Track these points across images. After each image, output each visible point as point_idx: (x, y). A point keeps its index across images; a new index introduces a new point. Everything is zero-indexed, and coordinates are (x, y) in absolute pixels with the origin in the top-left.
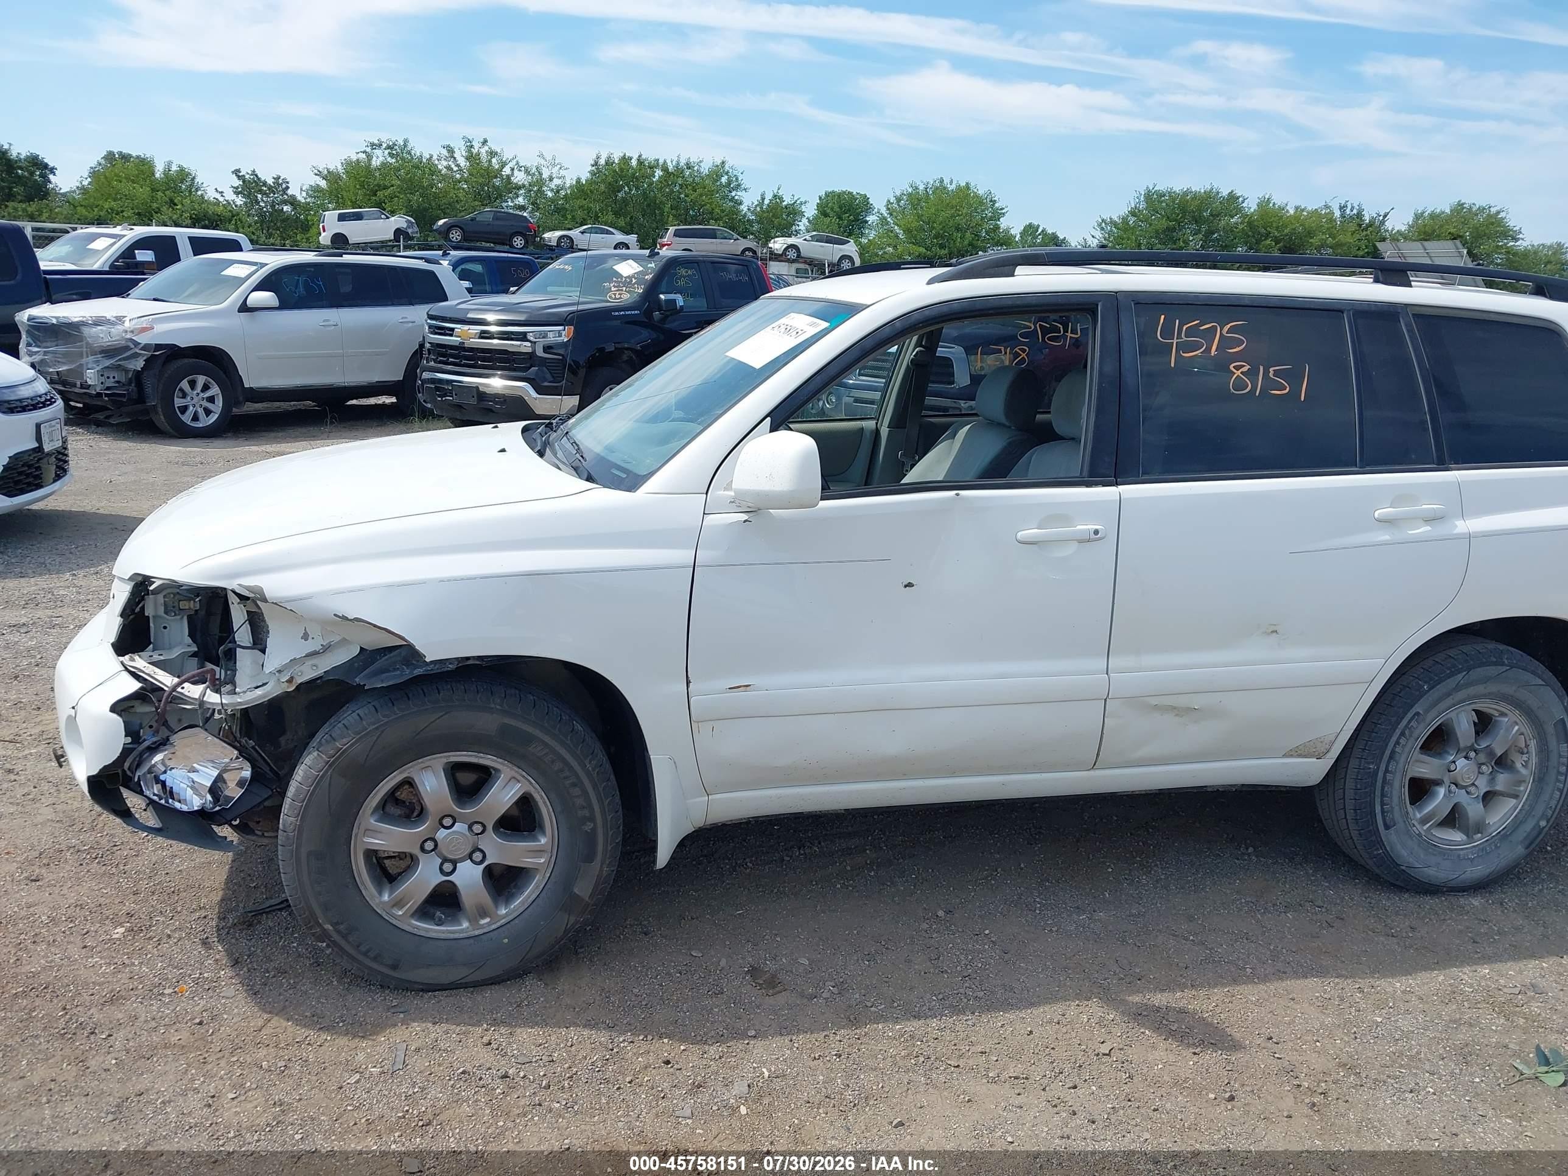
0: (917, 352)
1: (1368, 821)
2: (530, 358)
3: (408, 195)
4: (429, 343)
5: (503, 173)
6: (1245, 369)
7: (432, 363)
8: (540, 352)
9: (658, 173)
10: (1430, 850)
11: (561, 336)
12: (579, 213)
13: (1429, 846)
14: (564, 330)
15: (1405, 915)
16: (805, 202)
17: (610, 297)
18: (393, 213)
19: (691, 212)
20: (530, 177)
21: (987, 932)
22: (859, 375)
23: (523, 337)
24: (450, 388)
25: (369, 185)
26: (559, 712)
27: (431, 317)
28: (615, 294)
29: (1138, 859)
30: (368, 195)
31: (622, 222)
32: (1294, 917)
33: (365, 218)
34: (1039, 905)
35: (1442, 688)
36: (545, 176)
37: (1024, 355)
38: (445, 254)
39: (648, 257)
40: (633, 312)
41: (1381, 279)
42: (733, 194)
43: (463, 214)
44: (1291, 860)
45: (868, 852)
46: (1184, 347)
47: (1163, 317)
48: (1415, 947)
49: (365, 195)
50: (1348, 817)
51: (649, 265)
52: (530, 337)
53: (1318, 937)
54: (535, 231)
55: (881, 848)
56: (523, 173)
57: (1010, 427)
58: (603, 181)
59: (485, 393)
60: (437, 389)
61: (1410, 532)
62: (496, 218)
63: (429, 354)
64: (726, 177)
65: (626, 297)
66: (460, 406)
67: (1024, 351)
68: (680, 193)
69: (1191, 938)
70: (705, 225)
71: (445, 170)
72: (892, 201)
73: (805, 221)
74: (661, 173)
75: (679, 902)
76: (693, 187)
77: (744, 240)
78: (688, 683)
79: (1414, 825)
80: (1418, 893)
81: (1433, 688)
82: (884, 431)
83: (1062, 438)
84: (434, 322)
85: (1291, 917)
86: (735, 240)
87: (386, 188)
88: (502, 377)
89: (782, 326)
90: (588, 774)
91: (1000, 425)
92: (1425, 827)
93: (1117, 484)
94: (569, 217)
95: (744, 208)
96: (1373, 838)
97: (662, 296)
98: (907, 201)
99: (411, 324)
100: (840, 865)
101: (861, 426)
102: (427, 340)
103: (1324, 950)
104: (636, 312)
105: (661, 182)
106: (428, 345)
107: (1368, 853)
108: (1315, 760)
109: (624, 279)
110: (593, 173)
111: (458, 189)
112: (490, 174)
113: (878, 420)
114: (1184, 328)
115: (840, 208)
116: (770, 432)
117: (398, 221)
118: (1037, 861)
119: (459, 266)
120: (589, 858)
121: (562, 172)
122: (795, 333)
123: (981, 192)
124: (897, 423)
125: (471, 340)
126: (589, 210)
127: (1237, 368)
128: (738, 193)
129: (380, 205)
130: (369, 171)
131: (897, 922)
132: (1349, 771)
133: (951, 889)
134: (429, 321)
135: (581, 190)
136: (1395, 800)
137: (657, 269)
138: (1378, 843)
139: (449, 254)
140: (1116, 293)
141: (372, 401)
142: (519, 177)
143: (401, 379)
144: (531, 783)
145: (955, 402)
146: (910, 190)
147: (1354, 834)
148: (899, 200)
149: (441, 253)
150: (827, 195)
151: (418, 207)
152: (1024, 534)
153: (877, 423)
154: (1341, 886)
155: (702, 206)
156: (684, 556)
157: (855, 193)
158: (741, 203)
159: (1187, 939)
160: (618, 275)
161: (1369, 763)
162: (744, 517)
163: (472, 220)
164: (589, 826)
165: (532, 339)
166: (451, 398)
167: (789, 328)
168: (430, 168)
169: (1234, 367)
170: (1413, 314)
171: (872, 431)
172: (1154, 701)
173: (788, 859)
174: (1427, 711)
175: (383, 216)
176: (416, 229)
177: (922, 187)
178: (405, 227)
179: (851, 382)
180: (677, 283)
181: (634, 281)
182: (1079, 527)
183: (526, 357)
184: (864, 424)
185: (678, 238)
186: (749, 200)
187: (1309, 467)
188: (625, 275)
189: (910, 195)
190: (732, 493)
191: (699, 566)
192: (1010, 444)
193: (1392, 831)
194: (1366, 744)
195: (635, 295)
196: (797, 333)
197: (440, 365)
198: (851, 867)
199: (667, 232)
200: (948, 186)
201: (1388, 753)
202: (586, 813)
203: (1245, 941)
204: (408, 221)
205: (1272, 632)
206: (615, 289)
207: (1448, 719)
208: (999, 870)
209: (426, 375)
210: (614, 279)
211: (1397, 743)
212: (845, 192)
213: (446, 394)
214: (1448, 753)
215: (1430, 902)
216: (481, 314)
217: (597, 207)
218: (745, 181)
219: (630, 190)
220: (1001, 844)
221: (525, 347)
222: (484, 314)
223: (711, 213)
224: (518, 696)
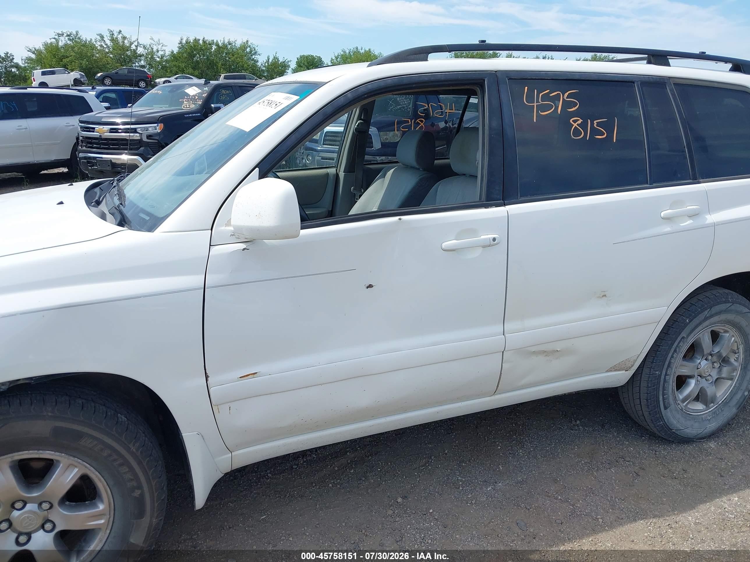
0: (359, 123)
1: (655, 405)
2: (140, 143)
3: (80, 61)
4: (81, 137)
5: (132, 48)
6: (579, 122)
7: (84, 148)
8: (145, 139)
9: (214, 47)
10: (688, 418)
11: (156, 129)
12: (175, 69)
13: (687, 414)
14: (158, 126)
15: (677, 461)
16: (290, 61)
17: (184, 107)
18: (72, 70)
19: (232, 67)
20: (146, 51)
21: (431, 511)
22: (323, 144)
23: (135, 131)
24: (96, 162)
25: (58, 56)
26: (105, 409)
27: (81, 122)
28: (186, 105)
29: (514, 437)
30: (58, 61)
31: (196, 73)
32: (615, 472)
33: (57, 73)
34: (461, 483)
35: (696, 321)
36: (155, 50)
37: (422, 124)
38: (93, 88)
39: (204, 84)
40: (197, 115)
41: (652, 61)
42: (253, 57)
43: (111, 70)
44: (603, 426)
45: (348, 453)
46: (541, 108)
47: (526, 88)
48: (690, 485)
49: (57, 61)
50: (642, 404)
51: (205, 89)
52: (139, 130)
53: (634, 486)
54: (151, 78)
55: (357, 450)
56: (142, 48)
57: (419, 169)
58: (186, 52)
59: (116, 163)
60: (88, 162)
61: (682, 225)
62: (129, 72)
63: (82, 143)
64: (249, 48)
65: (193, 107)
66: (102, 171)
67: (422, 121)
68: (226, 57)
69: (559, 497)
70: (240, 73)
71: (100, 47)
72: (333, 59)
73: (290, 69)
74: (215, 47)
75: (221, 514)
76: (233, 54)
77: (260, 80)
78: (207, 377)
79: (679, 404)
80: (679, 443)
81: (692, 320)
82: (342, 175)
83: (456, 174)
84: (83, 125)
85: (613, 471)
86: (255, 80)
87: (67, 57)
88: (126, 154)
89: (266, 101)
90: (132, 454)
91: (412, 168)
92: (684, 404)
93: (505, 205)
94: (169, 71)
95: (259, 64)
96: (658, 416)
97: (213, 105)
98: (341, 58)
99: (72, 127)
100: (331, 467)
101: (326, 172)
102: (80, 135)
103: (640, 496)
104: (198, 114)
105: (216, 52)
106: (81, 138)
107: (654, 424)
108: (624, 372)
109: (191, 97)
110: (180, 48)
111: (108, 57)
112: (124, 49)
113: (337, 168)
114: (541, 95)
115: (308, 63)
116: (259, 179)
117: (76, 75)
118: (455, 446)
119: (102, 94)
120: (141, 514)
121: (164, 48)
122: (274, 105)
123: (376, 53)
124: (349, 170)
125: (105, 134)
126: (179, 67)
127: (575, 121)
128: (256, 57)
129: (65, 67)
130: (58, 49)
131: (372, 511)
132: (642, 376)
133: (404, 477)
134: (80, 124)
135: (174, 57)
136: (670, 391)
137: (209, 91)
138: (660, 418)
139: (96, 88)
140: (496, 72)
141: (56, 171)
142: (140, 50)
143: (69, 158)
144: (86, 467)
145: (374, 157)
146: (342, 53)
147: (646, 414)
148: (337, 58)
149: (91, 88)
150: (301, 57)
151: (86, 67)
152: (447, 244)
153: (336, 170)
154: (636, 443)
155: (238, 63)
156: (197, 280)
157: (314, 56)
158: (257, 62)
159: (556, 499)
160: (188, 95)
161: (656, 371)
162: (243, 246)
163: (116, 73)
164: (137, 493)
165: (140, 132)
166: (97, 167)
167: (270, 102)
168: (92, 47)
169: (572, 121)
170: (674, 84)
171: (334, 175)
172: (533, 349)
173: (296, 467)
174: (688, 336)
175: (66, 72)
176: (86, 78)
177: (347, 52)
178: (79, 78)
179: (319, 148)
180: (221, 98)
181: (196, 97)
182: (483, 237)
183: (137, 142)
184: (329, 170)
185: (226, 80)
186: (261, 60)
187: (618, 186)
188: (191, 95)
189: (342, 55)
190: (231, 228)
191: (208, 288)
192: (421, 180)
193: (668, 410)
194: (654, 359)
195: (198, 105)
196: (276, 105)
197: (89, 149)
198: (338, 467)
199: (220, 77)
200: (360, 51)
201: (667, 363)
202: (135, 484)
203: (592, 495)
204: (81, 75)
205: (603, 296)
206: (186, 102)
207: (698, 338)
208: (433, 457)
209: (81, 155)
210: (185, 97)
211: (672, 357)
212: (309, 56)
213: (93, 165)
214: (696, 358)
215: (689, 448)
216: (112, 119)
217: (183, 65)
218: (259, 50)
219: (200, 56)
220: (431, 435)
221: (136, 136)
222: (115, 119)
223: (243, 67)
224: (68, 402)
